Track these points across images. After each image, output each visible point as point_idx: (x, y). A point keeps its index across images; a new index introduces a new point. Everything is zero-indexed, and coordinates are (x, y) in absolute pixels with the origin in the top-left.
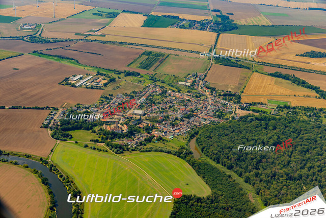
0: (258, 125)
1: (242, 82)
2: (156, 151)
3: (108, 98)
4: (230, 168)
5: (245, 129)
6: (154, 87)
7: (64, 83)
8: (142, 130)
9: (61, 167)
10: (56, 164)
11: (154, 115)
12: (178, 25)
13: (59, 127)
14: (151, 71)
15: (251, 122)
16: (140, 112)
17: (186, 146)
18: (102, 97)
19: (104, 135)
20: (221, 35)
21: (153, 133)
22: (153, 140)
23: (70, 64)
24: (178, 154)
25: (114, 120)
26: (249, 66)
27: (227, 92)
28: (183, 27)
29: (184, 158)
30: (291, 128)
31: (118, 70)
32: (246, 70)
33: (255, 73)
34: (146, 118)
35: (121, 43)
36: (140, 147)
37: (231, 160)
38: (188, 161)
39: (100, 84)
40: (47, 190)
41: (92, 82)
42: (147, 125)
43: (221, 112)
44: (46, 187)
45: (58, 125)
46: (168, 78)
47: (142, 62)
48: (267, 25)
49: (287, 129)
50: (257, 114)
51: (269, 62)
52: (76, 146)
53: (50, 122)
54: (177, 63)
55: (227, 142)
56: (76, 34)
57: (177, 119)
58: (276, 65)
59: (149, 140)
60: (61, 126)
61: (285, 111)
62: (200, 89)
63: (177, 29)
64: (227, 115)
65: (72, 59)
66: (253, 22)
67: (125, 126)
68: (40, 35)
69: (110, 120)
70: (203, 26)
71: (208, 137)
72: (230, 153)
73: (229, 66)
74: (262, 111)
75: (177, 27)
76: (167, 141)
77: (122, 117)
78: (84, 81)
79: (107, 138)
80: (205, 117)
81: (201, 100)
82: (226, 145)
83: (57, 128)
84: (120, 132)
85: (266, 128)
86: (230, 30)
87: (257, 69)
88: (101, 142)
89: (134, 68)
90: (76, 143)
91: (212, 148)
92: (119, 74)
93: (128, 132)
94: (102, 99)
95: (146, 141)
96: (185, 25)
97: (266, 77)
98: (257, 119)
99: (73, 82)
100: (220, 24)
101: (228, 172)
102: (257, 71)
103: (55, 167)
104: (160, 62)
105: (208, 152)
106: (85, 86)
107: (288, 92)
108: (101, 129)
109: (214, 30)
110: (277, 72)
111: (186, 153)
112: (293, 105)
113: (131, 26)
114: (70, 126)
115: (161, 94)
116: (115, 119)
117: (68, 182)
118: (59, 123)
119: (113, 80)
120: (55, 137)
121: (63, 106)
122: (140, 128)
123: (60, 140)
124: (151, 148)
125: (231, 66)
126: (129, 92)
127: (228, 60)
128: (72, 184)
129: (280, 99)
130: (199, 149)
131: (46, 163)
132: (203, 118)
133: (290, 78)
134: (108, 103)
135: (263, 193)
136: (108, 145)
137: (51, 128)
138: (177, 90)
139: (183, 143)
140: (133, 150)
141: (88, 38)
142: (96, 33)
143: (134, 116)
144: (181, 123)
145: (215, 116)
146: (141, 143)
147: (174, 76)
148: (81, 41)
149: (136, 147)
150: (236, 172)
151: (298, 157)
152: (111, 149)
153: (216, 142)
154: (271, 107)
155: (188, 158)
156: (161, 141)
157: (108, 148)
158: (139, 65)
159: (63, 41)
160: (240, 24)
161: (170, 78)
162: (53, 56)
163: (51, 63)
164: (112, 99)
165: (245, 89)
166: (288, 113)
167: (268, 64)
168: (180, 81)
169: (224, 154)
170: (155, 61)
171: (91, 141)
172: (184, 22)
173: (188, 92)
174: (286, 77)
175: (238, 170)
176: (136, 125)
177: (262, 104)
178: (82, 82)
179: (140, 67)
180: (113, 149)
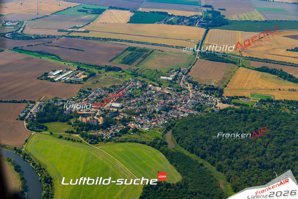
0: (237, 117)
1: (226, 77)
2: (130, 141)
3: (86, 92)
4: (204, 157)
5: (223, 121)
6: (134, 81)
7: (43, 78)
8: (118, 123)
9: (34, 156)
10: (30, 153)
11: (131, 108)
12: (165, 21)
13: (35, 119)
14: (133, 67)
15: (231, 114)
16: (118, 105)
17: (161, 137)
18: (80, 91)
19: (80, 126)
20: (210, 31)
21: (129, 125)
22: (128, 131)
23: (51, 60)
24: (153, 145)
25: (90, 112)
26: (236, 61)
27: (210, 86)
28: (171, 23)
29: (158, 148)
30: (270, 120)
31: (99, 65)
32: (232, 65)
33: (241, 68)
34: (123, 110)
35: (105, 39)
36: (115, 138)
37: (205, 149)
38: (162, 151)
39: (80, 79)
40: (19, 177)
41: (72, 76)
42: (124, 117)
43: (201, 106)
44: (18, 174)
45: (34, 118)
46: (150, 73)
47: (125, 58)
48: (259, 20)
49: (266, 121)
50: (237, 107)
51: (257, 57)
52: (51, 137)
53: (26, 115)
54: (162, 59)
55: (202, 133)
56: (60, 31)
57: (155, 112)
58: (264, 59)
59: (124, 132)
60: (36, 118)
61: (268, 104)
62: (181, 84)
63: (165, 25)
64: (207, 108)
65: (53, 55)
66: (245, 18)
67: (101, 118)
68: (22, 32)
69: (86, 113)
70: (192, 22)
71: (184, 128)
72: (205, 143)
73: (214, 61)
74: (243, 105)
75: (165, 23)
76: (143, 133)
77: (99, 110)
78: (63, 76)
79: (82, 130)
80: (184, 110)
81: (181, 94)
82: (201, 136)
83: (33, 120)
84: (96, 123)
85: (245, 120)
86: (220, 26)
87: (244, 64)
88: (76, 133)
89: (116, 63)
90: (51, 134)
91: (187, 139)
92: (100, 69)
93: (104, 123)
94: (80, 93)
95: (121, 132)
96: (174, 21)
97: (252, 72)
98: (237, 111)
99: (52, 77)
100: (210, 20)
101: (201, 161)
102: (243, 66)
103: (29, 155)
104: (143, 57)
105: (183, 142)
106: (64, 81)
107: (273, 86)
108: (77, 121)
109: (202, 26)
110: (264, 67)
111: (161, 144)
112: (276, 99)
113: (117, 22)
114: (46, 118)
115: (140, 88)
116: (92, 111)
117: (40, 170)
118: (35, 116)
119: (92, 75)
120: (31, 128)
121: (41, 100)
122: (116, 120)
123: (35, 131)
124: (126, 139)
125: (217, 61)
126: (108, 86)
127: (215, 55)
128: (44, 171)
129: (263, 93)
130: (175, 140)
131: (20, 152)
132: (181, 111)
133: (277, 72)
134: (86, 97)
135: (234, 180)
136: (82, 136)
137: (27, 121)
138: (158, 85)
139: (159, 134)
140: (107, 141)
141: (71, 35)
142: (80, 30)
143: (111, 109)
144: (159, 116)
145: (194, 109)
146: (116, 135)
147: (156, 70)
148: (63, 37)
149: (110, 138)
150: (209, 161)
151: (273, 147)
152: (85, 140)
153: (191, 133)
154: (253, 101)
155: (162, 148)
156: (137, 132)
157: (82, 139)
158: (121, 60)
159: (45, 38)
160: (231, 19)
161: (152, 74)
162: (34, 52)
163: (31, 58)
164: (91, 93)
165: (229, 83)
166: (270, 106)
167: (256, 58)
168: (162, 76)
169: (199, 144)
170: (139, 56)
171: (66, 132)
172: (172, 18)
173: (169, 86)
174: (273, 72)
175: (211, 159)
176: (112, 117)
177: (244, 97)
178: (61, 76)
179: (122, 63)
180: (87, 139)
